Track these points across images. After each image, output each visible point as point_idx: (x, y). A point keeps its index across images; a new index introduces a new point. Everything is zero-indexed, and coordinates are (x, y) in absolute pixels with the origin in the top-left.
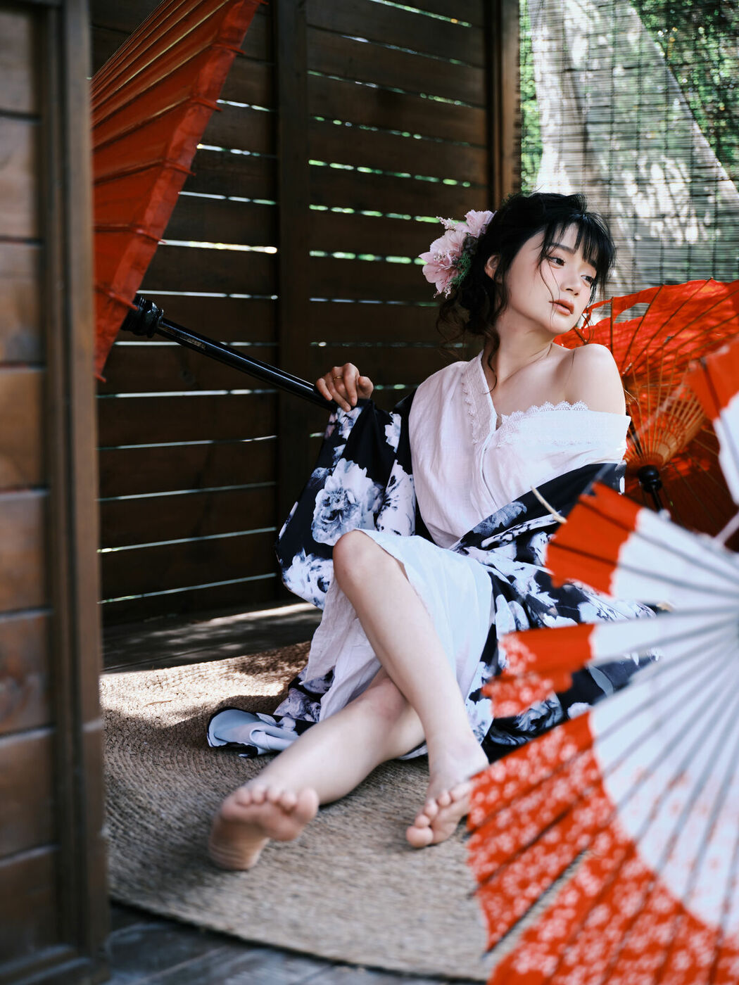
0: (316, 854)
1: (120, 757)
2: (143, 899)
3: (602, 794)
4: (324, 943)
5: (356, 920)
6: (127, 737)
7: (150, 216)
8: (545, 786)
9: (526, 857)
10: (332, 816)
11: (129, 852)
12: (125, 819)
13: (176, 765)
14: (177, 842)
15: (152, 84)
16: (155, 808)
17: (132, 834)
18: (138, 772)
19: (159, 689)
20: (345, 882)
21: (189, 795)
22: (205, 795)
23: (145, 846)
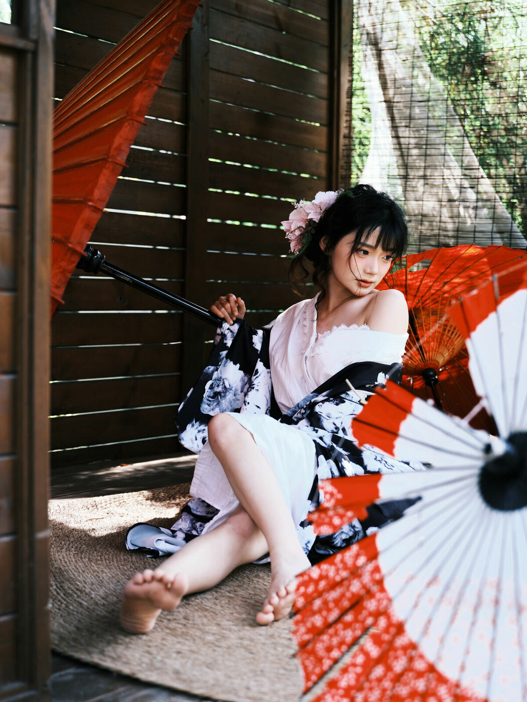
0: (194, 624)
1: (67, 555)
2: (76, 652)
3: (382, 590)
4: (196, 685)
5: (218, 669)
6: (72, 542)
7: (97, 194)
8: (346, 583)
9: (331, 631)
10: (207, 599)
11: (68, 620)
12: (67, 597)
13: (104, 561)
14: (101, 614)
15: (102, 105)
16: (87, 590)
17: (71, 607)
18: (78, 566)
19: (96, 509)
20: (213, 643)
21: (111, 582)
22: (122, 582)
23: (80, 616)
